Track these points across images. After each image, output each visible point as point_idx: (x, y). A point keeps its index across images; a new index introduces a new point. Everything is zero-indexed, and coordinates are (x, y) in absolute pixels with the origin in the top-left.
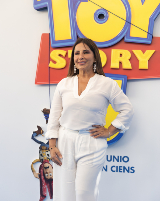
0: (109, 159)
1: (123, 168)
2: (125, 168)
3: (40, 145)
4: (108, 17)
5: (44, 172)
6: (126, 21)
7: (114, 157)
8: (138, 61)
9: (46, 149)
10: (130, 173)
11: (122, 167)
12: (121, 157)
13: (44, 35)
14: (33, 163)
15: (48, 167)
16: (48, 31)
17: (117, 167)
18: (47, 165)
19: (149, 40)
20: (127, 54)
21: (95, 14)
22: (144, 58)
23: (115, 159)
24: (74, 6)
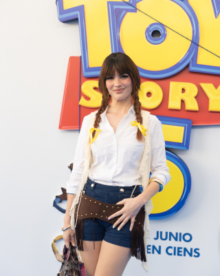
0: (164, 237)
1: (183, 250)
2: (185, 250)
4: (165, 36)
6: (192, 42)
7: (171, 234)
8: (208, 99)
10: (193, 257)
11: (181, 248)
12: (180, 234)
13: (72, 59)
14: (55, 241)
16: (78, 53)
17: (175, 248)
20: (192, 89)
21: (147, 30)
22: (216, 95)
23: (172, 238)
24: (117, 17)
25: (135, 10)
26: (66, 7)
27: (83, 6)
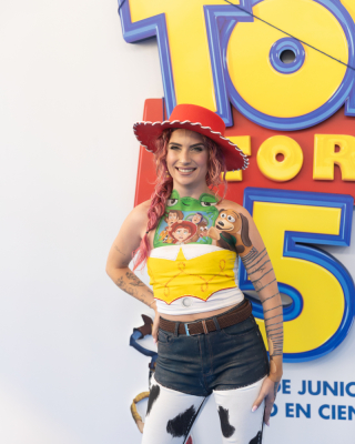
0: (314, 389)
1: (346, 410)
2: (351, 409)
3: (149, 359)
4: (303, 58)
6: (348, 66)
7: (326, 384)
11: (344, 407)
12: (342, 384)
13: (149, 103)
14: (135, 402)
16: (158, 92)
17: (334, 407)
21: (273, 51)
23: (328, 390)
24: (220, 32)
25: (251, 18)
26: (135, 18)
27: (163, 15)
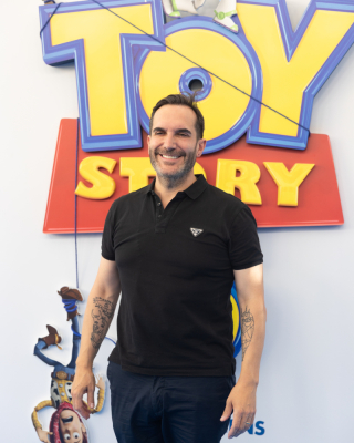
3: (52, 369)
5: (60, 429)
6: (251, 97)
8: (276, 186)
9: (67, 379)
10: (254, 435)
13: (65, 123)
14: (37, 410)
15: (71, 419)
16: (74, 114)
18: (67, 414)
19: (301, 141)
20: (251, 171)
21: (182, 79)
22: (289, 181)
25: (163, 47)
27: (82, 40)
